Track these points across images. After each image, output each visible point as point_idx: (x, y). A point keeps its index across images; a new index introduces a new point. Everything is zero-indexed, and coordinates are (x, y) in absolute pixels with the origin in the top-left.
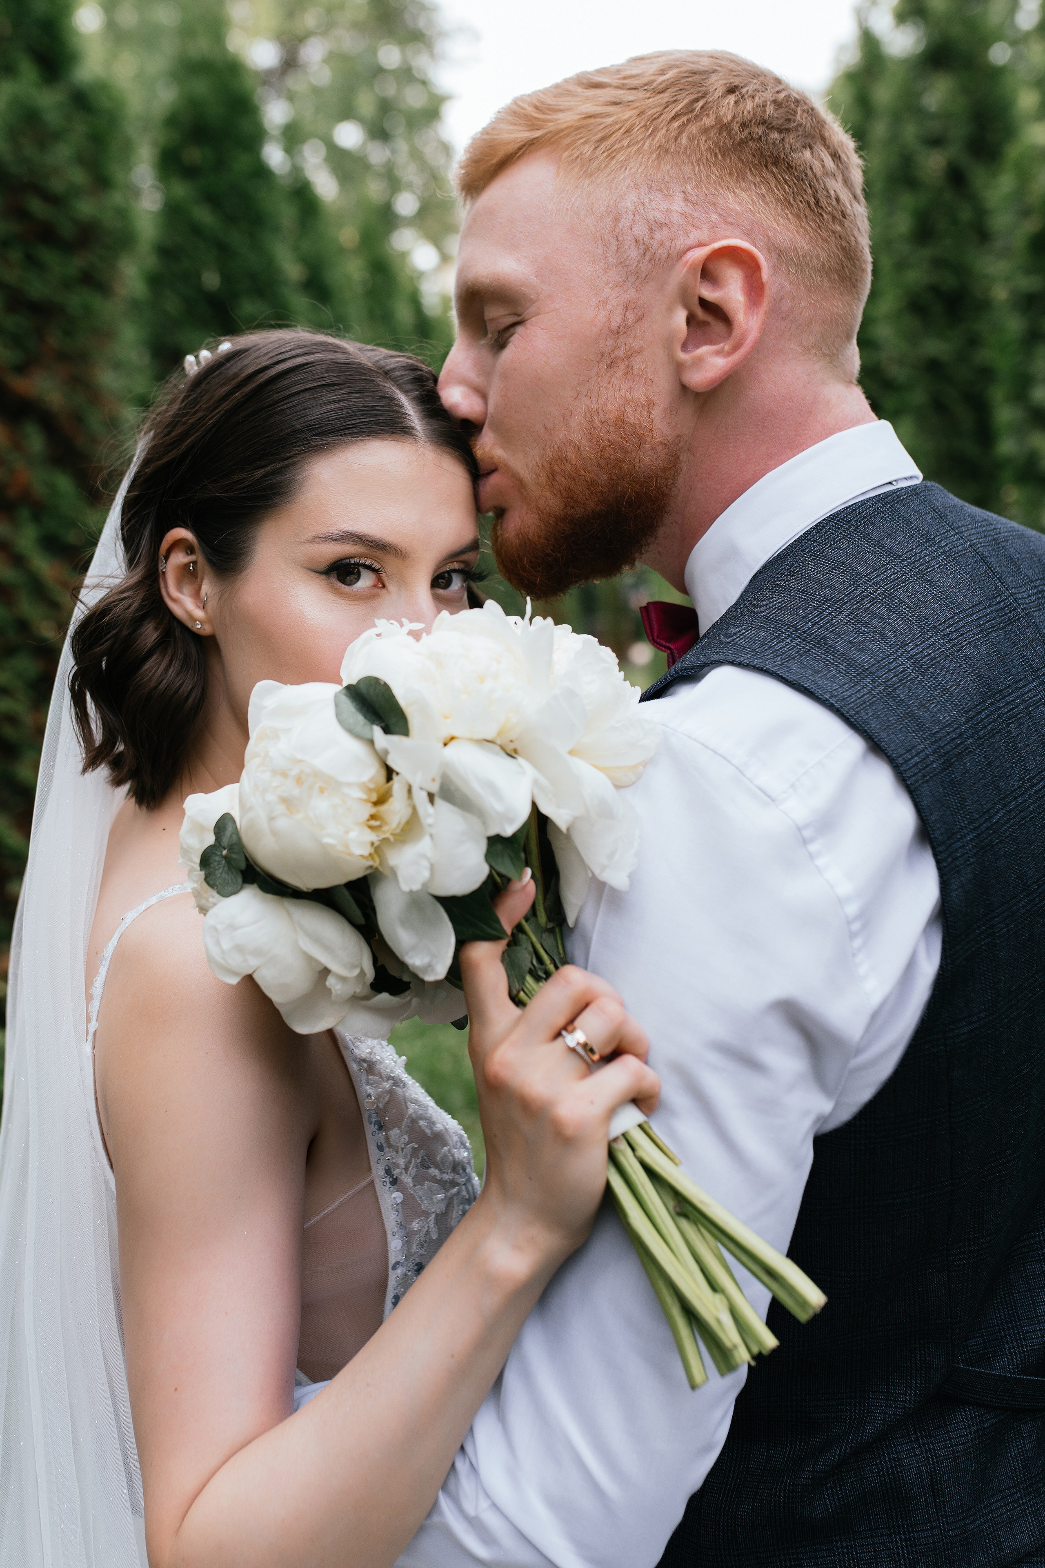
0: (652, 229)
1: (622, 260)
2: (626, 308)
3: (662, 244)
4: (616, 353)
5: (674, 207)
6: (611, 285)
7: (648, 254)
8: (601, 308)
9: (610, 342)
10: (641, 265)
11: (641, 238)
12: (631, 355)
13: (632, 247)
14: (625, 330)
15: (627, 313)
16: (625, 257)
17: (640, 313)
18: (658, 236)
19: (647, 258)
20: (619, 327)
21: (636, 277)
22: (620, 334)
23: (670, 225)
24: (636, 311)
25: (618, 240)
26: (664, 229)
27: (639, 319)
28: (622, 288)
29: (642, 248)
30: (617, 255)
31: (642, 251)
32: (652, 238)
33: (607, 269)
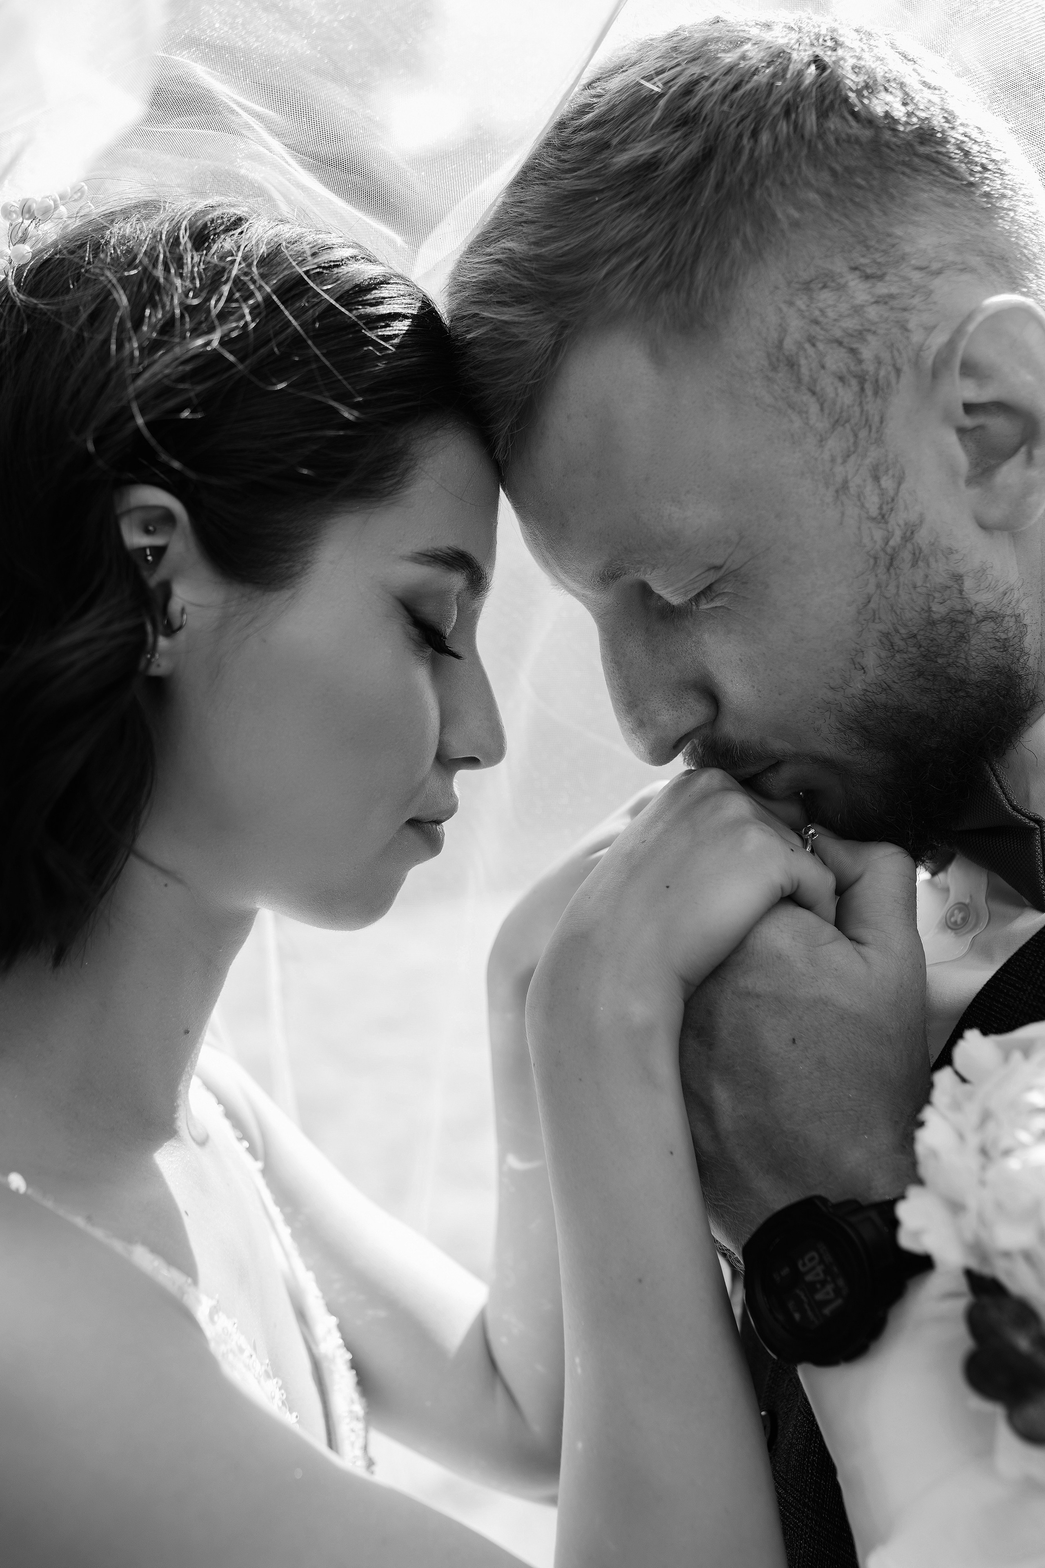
0: (852, 349)
1: (836, 417)
2: (876, 479)
3: (879, 362)
4: (892, 543)
5: (860, 299)
6: (839, 460)
7: (868, 387)
8: (844, 497)
9: (878, 535)
10: (865, 408)
11: (844, 370)
12: (910, 532)
13: (840, 390)
14: (890, 506)
15: (883, 482)
16: (838, 410)
17: (897, 474)
18: (867, 353)
19: (869, 392)
20: (881, 508)
21: (867, 428)
22: (886, 517)
23: (873, 328)
24: (891, 472)
25: (814, 393)
26: (870, 337)
27: (900, 481)
28: (856, 454)
29: (854, 382)
30: (826, 416)
31: (856, 387)
32: (860, 362)
33: (822, 441)
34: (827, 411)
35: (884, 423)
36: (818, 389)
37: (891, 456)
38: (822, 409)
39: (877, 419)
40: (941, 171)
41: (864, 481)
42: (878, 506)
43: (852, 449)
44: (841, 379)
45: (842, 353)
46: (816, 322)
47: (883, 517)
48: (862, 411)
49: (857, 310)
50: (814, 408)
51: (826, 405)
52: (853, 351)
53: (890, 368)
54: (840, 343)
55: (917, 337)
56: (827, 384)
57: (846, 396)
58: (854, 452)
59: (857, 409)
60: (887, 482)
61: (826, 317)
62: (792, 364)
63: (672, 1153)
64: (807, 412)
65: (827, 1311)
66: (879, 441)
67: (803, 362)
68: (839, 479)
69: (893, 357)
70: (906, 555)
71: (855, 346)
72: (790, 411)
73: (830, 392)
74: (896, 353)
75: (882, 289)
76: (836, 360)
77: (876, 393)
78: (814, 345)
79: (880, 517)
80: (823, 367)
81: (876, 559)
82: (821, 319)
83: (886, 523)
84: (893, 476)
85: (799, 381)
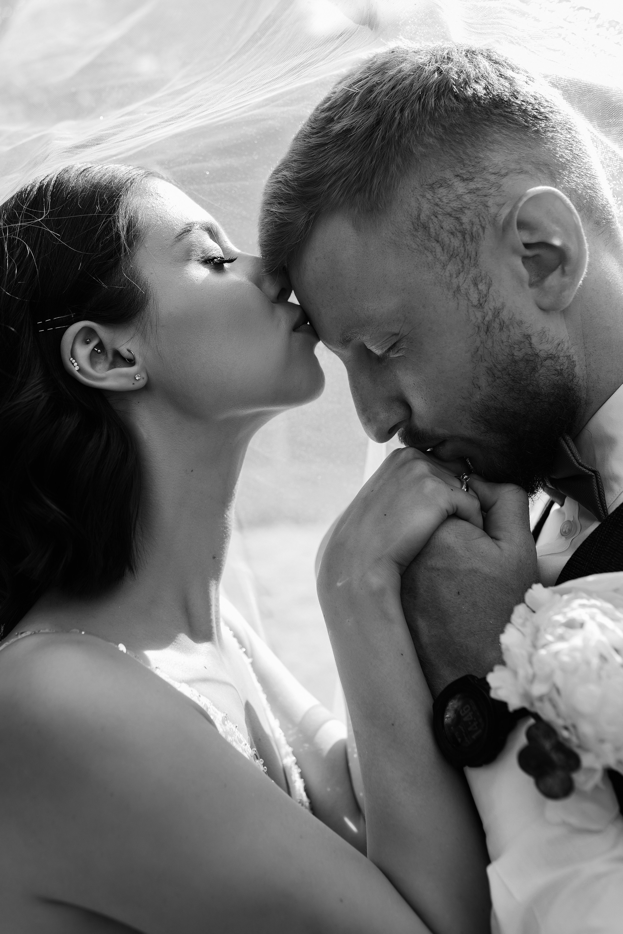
0: (457, 218)
1: (451, 253)
2: (476, 285)
3: (472, 223)
4: (487, 319)
5: (461, 191)
6: (455, 276)
7: (467, 237)
8: (458, 295)
9: (479, 315)
10: (467, 248)
11: (454, 229)
12: (497, 313)
13: (452, 239)
14: (484, 299)
15: (480, 287)
16: (452, 250)
17: (488, 282)
18: (465, 219)
19: (468, 240)
20: (479, 300)
21: (469, 258)
22: (483, 305)
23: (468, 206)
24: (484, 281)
25: (438, 242)
26: (466, 211)
27: (490, 285)
28: (464, 272)
29: (459, 235)
30: (445, 253)
31: (460, 238)
32: (462, 224)
33: (444, 267)
34: (446, 251)
35: (478, 255)
36: (440, 239)
37: (483, 272)
38: (443, 250)
39: (474, 253)
40: (508, 121)
41: (469, 286)
42: (477, 299)
43: (461, 270)
44: (452, 233)
45: (451, 220)
46: (437, 205)
47: (481, 305)
48: (465, 249)
49: (459, 197)
50: (439, 249)
51: (445, 247)
52: (458, 219)
53: (479, 227)
54: (450, 215)
55: (493, 210)
56: (445, 236)
57: (456, 242)
58: (462, 271)
59: (462, 249)
60: (482, 287)
61: (442, 202)
62: (425, 227)
63: (402, 655)
64: (435, 252)
65: (474, 737)
66: (476, 265)
67: (431, 225)
68: (455, 286)
69: (480, 221)
70: (496, 325)
71: (458, 216)
72: (426, 251)
73: (446, 240)
74: (481, 218)
75: (472, 185)
76: (449, 224)
77: (472, 240)
78: (436, 217)
79: (479, 305)
80: (442, 228)
81: (479, 327)
82: (440, 203)
83: (483, 308)
84: (486, 283)
85: (430, 235)
